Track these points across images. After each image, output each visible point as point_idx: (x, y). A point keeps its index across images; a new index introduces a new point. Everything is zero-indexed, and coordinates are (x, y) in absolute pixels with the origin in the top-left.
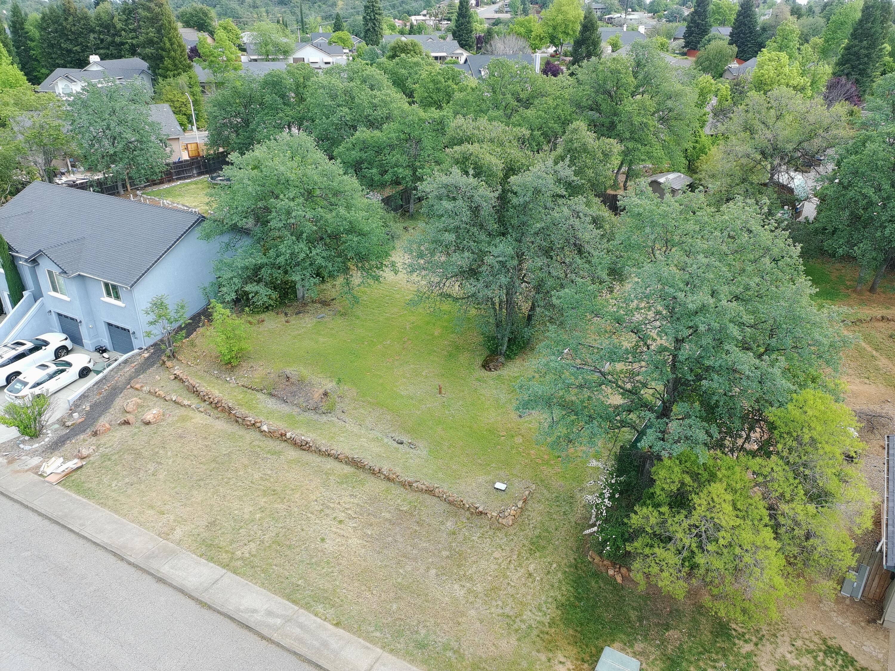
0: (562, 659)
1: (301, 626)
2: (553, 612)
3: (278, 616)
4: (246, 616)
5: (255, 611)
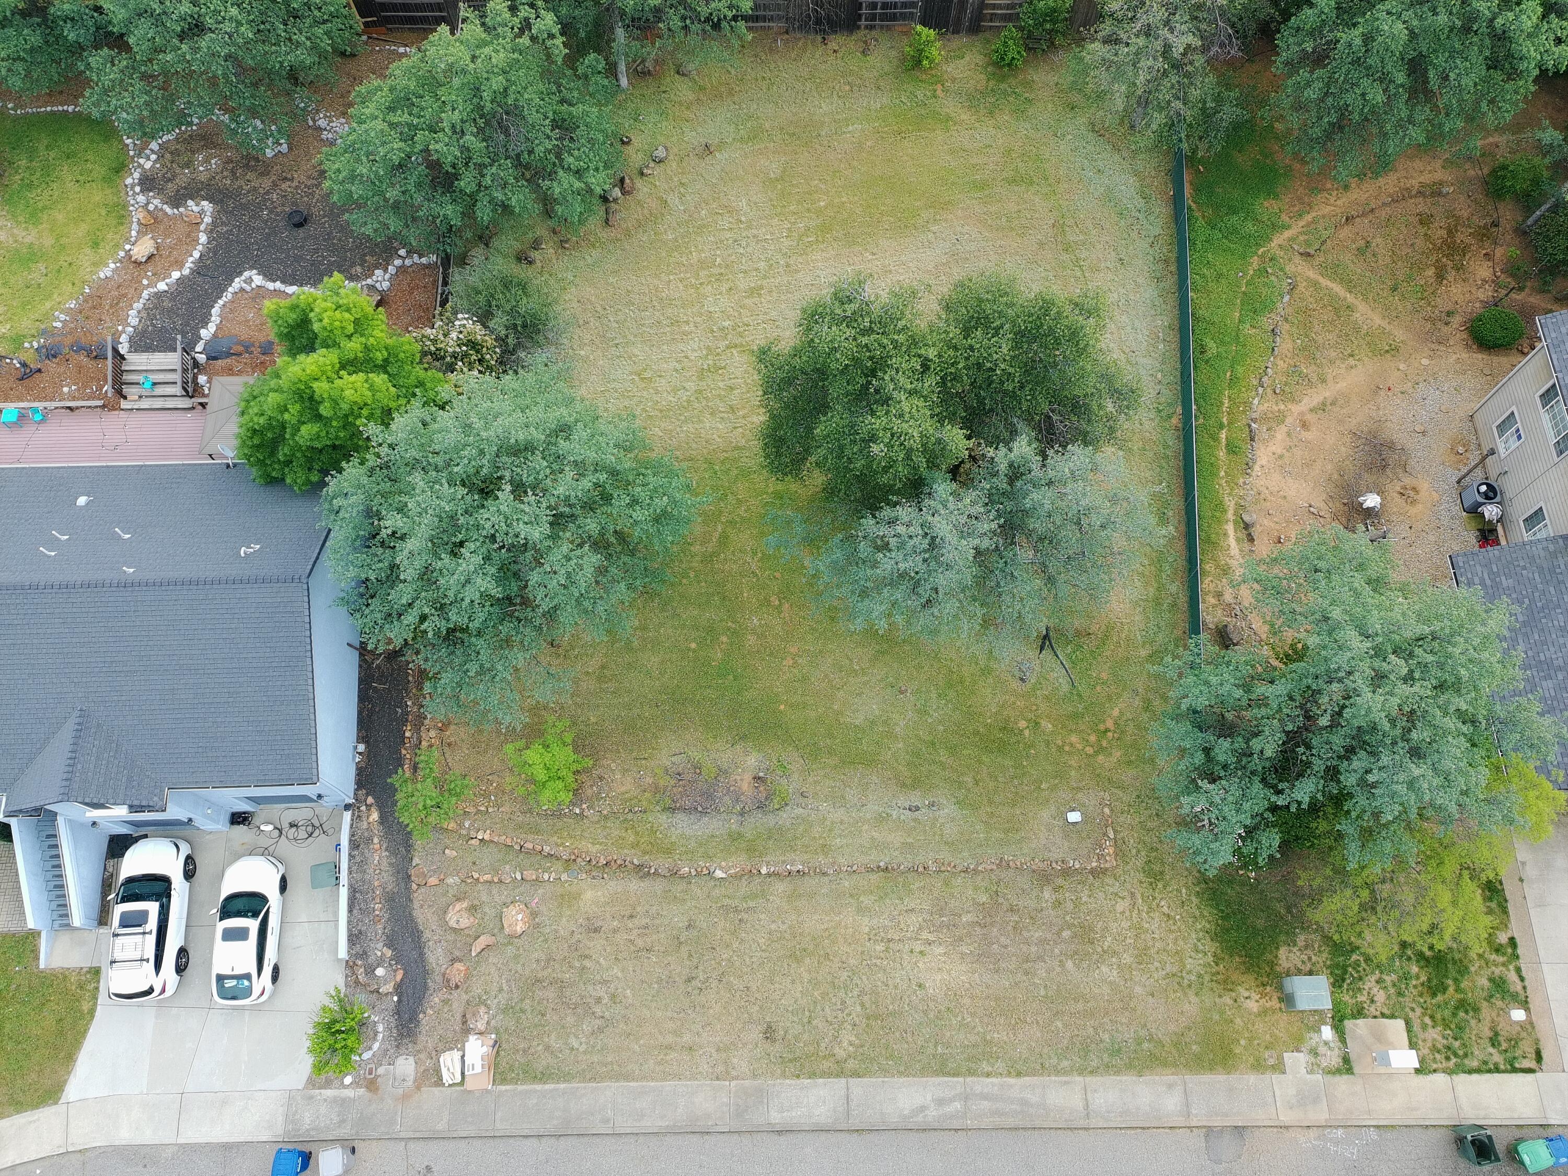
0: (1246, 994)
1: (985, 1097)
2: (1211, 947)
3: (952, 1100)
4: (920, 1118)
5: (923, 1108)
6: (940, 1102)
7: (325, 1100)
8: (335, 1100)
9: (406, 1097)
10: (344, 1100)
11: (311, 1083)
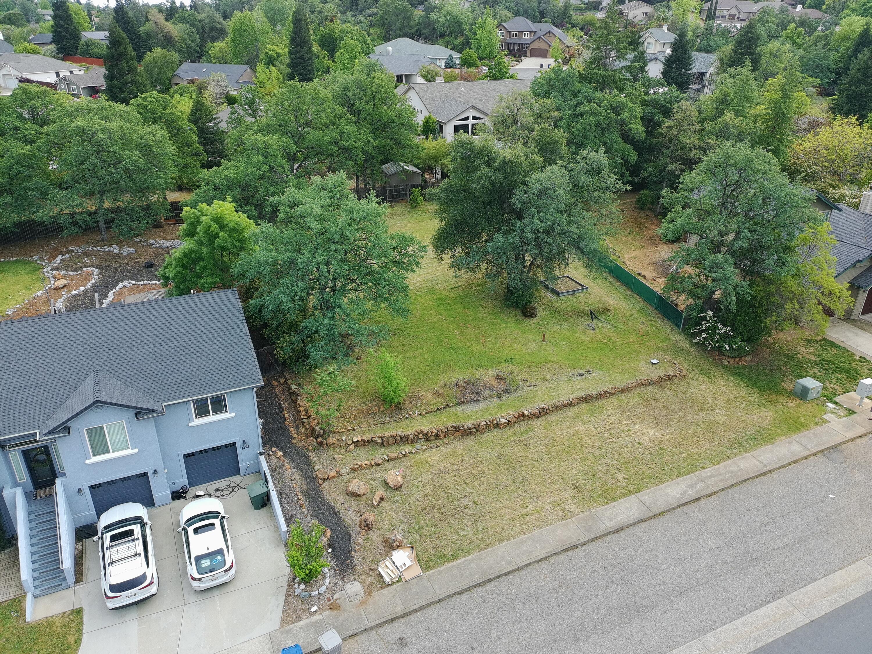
0: (785, 402)
1: (711, 477)
3: (696, 484)
4: (687, 496)
5: (685, 492)
6: (691, 486)
7: (301, 628)
8: (308, 625)
9: (362, 603)
10: (315, 623)
11: (285, 621)
